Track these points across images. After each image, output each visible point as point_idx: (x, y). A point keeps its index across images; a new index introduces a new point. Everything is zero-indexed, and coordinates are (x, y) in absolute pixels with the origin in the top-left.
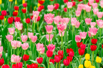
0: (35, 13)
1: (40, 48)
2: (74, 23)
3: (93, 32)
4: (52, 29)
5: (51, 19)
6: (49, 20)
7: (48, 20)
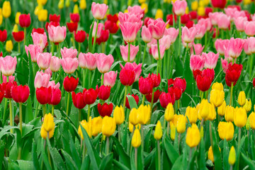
0: (96, 8)
1: (105, 63)
2: (187, 34)
3: (234, 49)
4: (135, 30)
5: (133, 14)
6: (130, 16)
7: (127, 18)
